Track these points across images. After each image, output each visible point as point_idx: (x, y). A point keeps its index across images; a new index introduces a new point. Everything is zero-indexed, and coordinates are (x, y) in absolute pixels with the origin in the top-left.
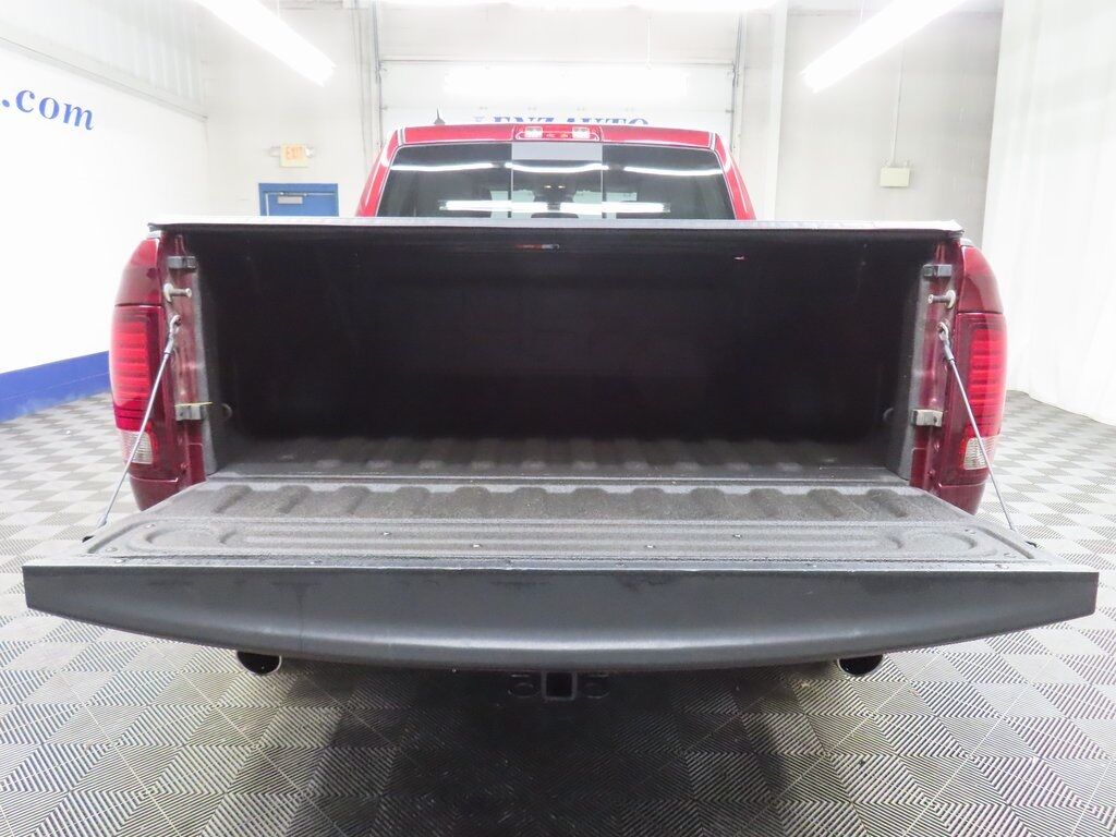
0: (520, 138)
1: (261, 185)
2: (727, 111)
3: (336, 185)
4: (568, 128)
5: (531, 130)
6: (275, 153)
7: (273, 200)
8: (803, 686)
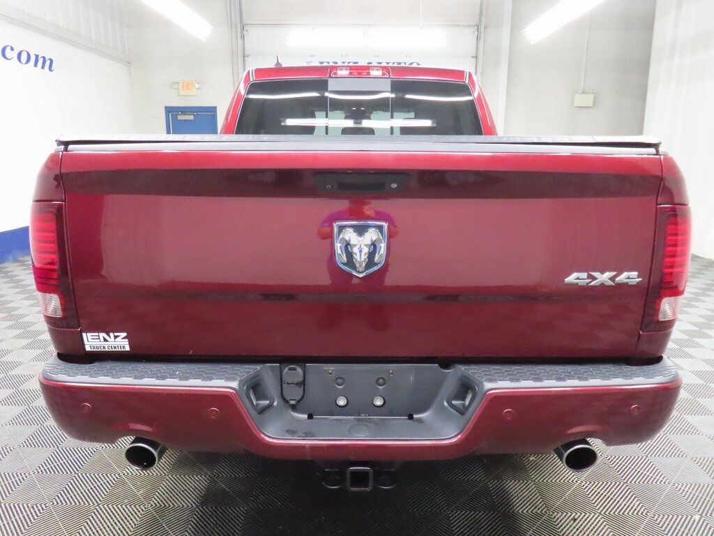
0: (334, 76)
1: (166, 108)
2: (473, 57)
3: (216, 108)
4: (367, 68)
5: (342, 70)
6: (176, 86)
7: (175, 118)
8: (531, 459)
